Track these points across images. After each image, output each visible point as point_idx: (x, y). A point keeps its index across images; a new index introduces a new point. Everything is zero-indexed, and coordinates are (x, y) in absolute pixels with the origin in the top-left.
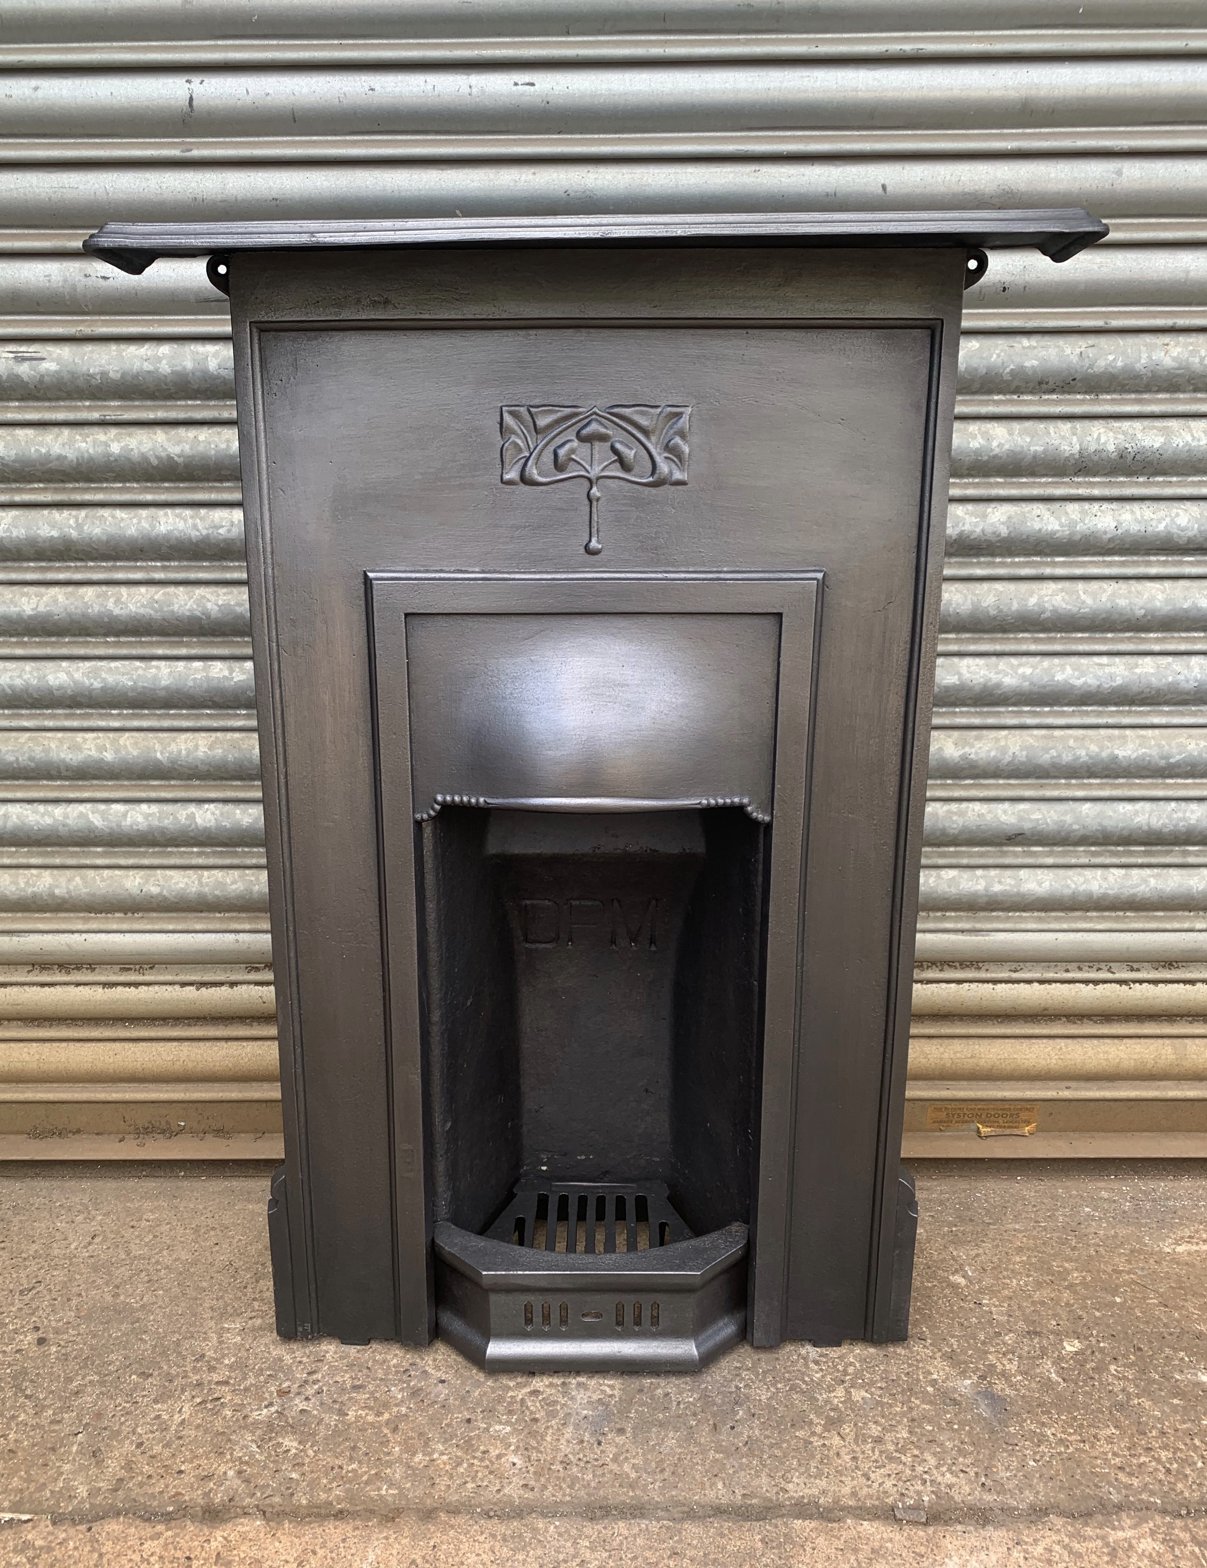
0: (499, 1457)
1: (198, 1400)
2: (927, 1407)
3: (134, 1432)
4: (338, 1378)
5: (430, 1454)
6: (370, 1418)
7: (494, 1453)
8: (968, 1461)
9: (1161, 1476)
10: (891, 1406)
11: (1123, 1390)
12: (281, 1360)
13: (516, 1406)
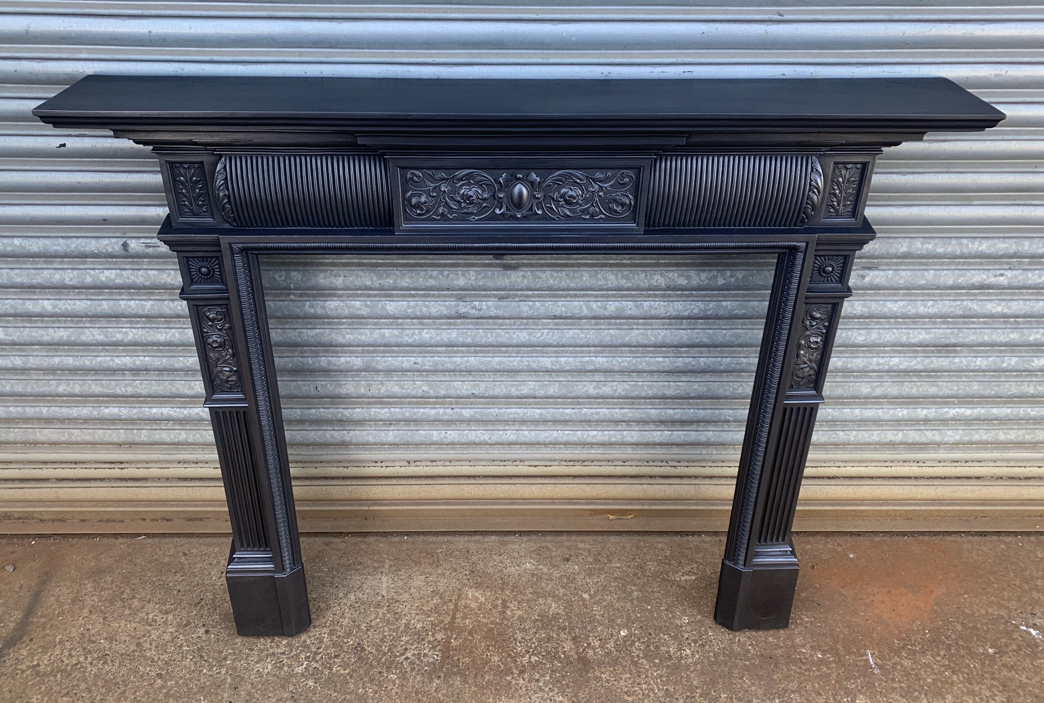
0: (392, 689)
1: (274, 662)
2: (559, 665)
3: (249, 678)
4: (329, 652)
5: (365, 688)
6: (342, 672)
7: (389, 688)
8: (570, 690)
9: (640, 697)
10: (545, 664)
11: (638, 655)
12: (305, 641)
13: (399, 665)
